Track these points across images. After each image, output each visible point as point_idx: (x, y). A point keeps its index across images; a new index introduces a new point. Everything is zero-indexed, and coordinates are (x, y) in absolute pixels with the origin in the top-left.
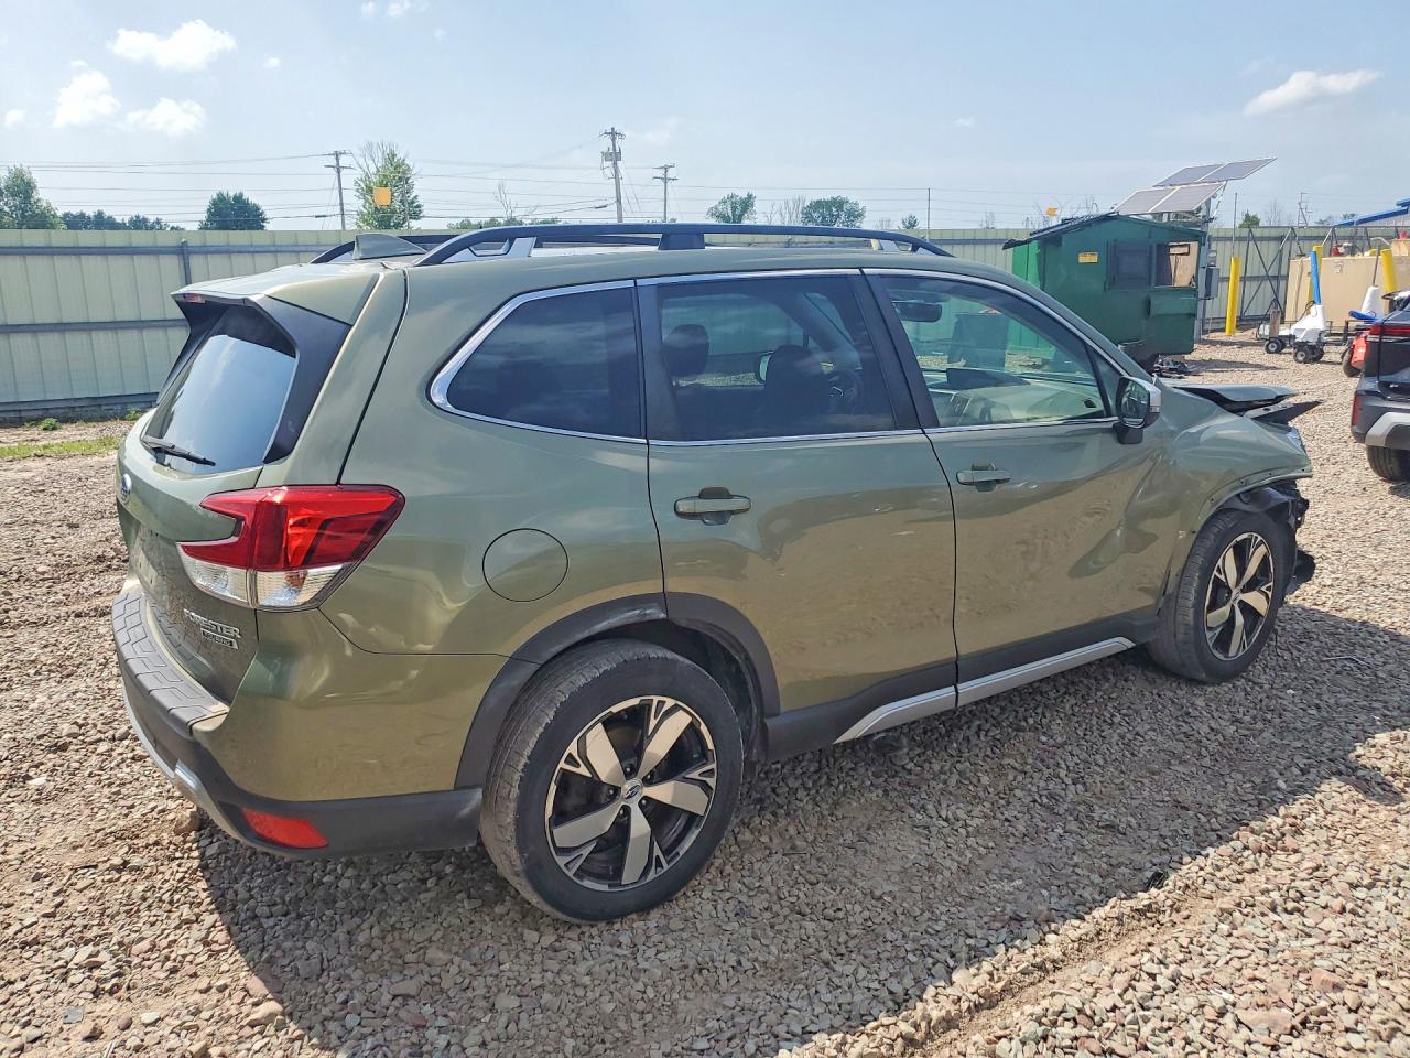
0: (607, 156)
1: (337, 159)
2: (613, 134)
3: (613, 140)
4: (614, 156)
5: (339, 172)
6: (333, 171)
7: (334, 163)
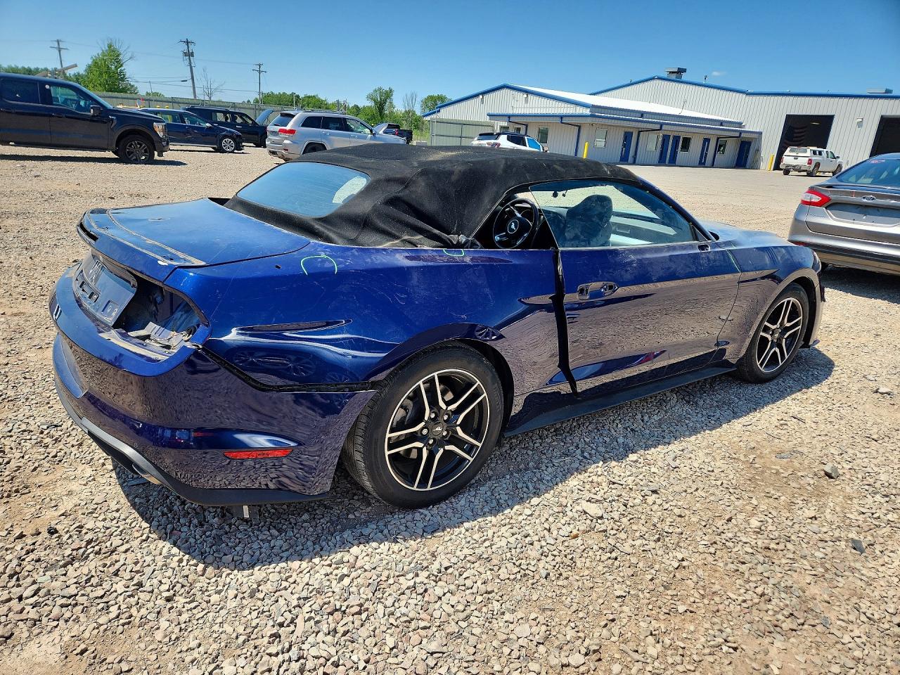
0: (185, 54)
1: (59, 44)
2: (187, 42)
3: (188, 45)
4: (189, 54)
5: (60, 51)
6: (57, 52)
7: (56, 45)
